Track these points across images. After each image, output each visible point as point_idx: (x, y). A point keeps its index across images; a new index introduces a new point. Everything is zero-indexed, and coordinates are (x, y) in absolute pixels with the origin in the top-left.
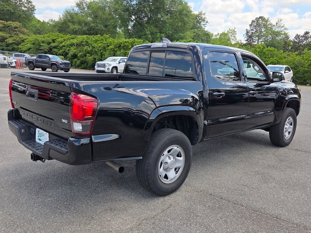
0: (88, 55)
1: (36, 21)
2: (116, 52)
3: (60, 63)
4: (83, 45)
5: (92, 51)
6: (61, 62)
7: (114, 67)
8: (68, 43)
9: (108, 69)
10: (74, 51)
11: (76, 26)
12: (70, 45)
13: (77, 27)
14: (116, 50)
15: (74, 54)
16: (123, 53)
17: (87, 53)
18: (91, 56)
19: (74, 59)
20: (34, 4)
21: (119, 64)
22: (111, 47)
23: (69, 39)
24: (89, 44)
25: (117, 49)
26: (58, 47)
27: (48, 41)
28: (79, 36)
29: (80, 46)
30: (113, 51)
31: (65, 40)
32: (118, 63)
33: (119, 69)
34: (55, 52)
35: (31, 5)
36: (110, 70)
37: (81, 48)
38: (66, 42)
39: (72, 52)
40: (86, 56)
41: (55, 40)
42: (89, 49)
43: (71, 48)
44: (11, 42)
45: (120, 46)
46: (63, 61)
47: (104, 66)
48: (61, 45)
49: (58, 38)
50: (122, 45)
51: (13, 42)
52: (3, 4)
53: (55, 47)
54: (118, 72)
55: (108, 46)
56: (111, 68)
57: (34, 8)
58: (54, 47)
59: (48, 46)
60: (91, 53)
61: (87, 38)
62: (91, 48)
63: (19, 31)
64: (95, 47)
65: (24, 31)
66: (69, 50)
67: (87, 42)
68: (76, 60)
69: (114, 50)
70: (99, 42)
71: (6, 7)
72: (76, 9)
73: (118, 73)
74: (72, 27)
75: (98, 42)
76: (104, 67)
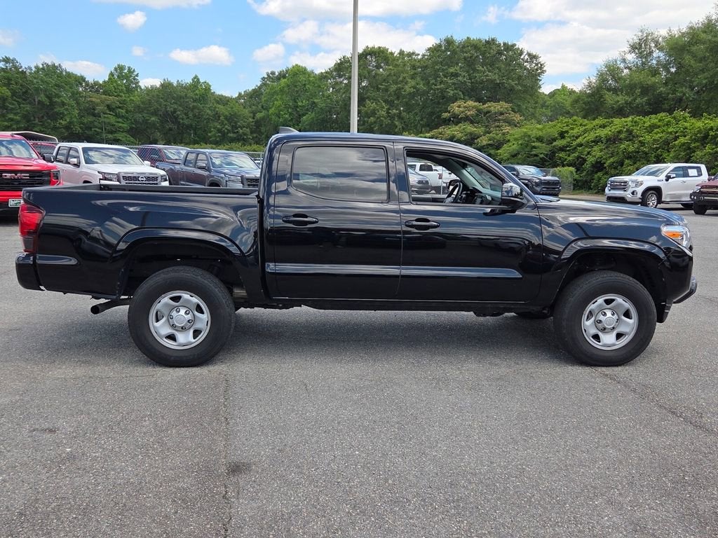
0: (627, 161)
1: (565, 95)
2: (694, 152)
3: (536, 183)
4: (620, 139)
5: (638, 152)
6: (537, 181)
7: (649, 189)
8: (591, 136)
9: (633, 193)
10: (599, 154)
11: (619, 98)
12: (592, 142)
13: (621, 99)
14: (695, 147)
15: (597, 162)
16: (710, 154)
17: (628, 158)
18: (635, 163)
19: (597, 173)
20: (541, 60)
21: (667, 180)
22: (682, 140)
23: (594, 129)
24: (634, 137)
25: (697, 144)
26: (568, 149)
27: (549, 136)
28: (617, 121)
29: (614, 142)
30: (685, 150)
31: (585, 131)
32: (664, 178)
33: (664, 193)
34: (560, 158)
35: (537, 65)
36: (639, 195)
37: (615, 147)
38: (586, 135)
39: (595, 156)
40: (622, 165)
41: (567, 132)
42: (631, 149)
43: (596, 148)
44: (485, 143)
45: (706, 136)
46: (543, 178)
47: (624, 186)
48: (575, 143)
49: (573, 129)
50: (711, 133)
51: (490, 142)
52: (482, 69)
53: (562, 149)
54: (663, 200)
55: (676, 138)
56: (640, 190)
57: (541, 68)
58: (560, 147)
59: (549, 147)
60: (634, 156)
61: (632, 122)
62: (636, 146)
63: (505, 121)
64: (644, 143)
65: (514, 120)
66: (589, 153)
67: (630, 132)
68: (600, 174)
69: (689, 148)
70: (658, 130)
71: (487, 76)
72: (631, 57)
73: (663, 202)
74: (610, 99)
75: (656, 130)
76: (624, 190)
